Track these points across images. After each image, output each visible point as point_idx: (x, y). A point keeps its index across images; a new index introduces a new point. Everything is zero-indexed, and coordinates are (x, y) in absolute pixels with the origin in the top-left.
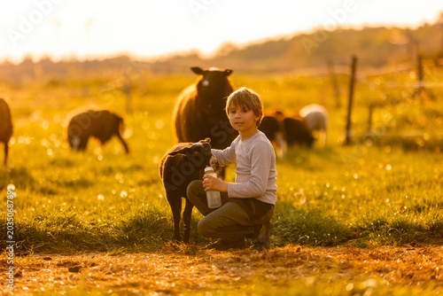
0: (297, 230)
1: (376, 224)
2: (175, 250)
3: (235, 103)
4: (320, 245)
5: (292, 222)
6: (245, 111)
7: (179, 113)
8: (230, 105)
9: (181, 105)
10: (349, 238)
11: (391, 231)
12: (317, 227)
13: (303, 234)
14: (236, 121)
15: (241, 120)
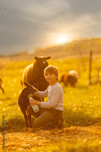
0: (74, 120)
2: (27, 131)
3: (47, 72)
4: (84, 126)
5: (72, 117)
6: (52, 74)
7: (25, 76)
8: (46, 72)
9: (25, 73)
10: (95, 122)
12: (82, 119)
13: (77, 122)
14: (48, 78)
15: (50, 78)
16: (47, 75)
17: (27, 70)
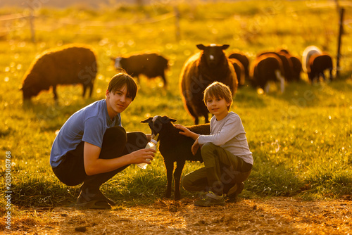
0: (263, 183)
1: (324, 178)
3: (211, 95)
4: (279, 195)
9: (186, 71)
10: (303, 189)
11: (334, 185)
13: (267, 185)
14: (213, 107)
15: (217, 107)
16: (211, 101)
17: (189, 65)
